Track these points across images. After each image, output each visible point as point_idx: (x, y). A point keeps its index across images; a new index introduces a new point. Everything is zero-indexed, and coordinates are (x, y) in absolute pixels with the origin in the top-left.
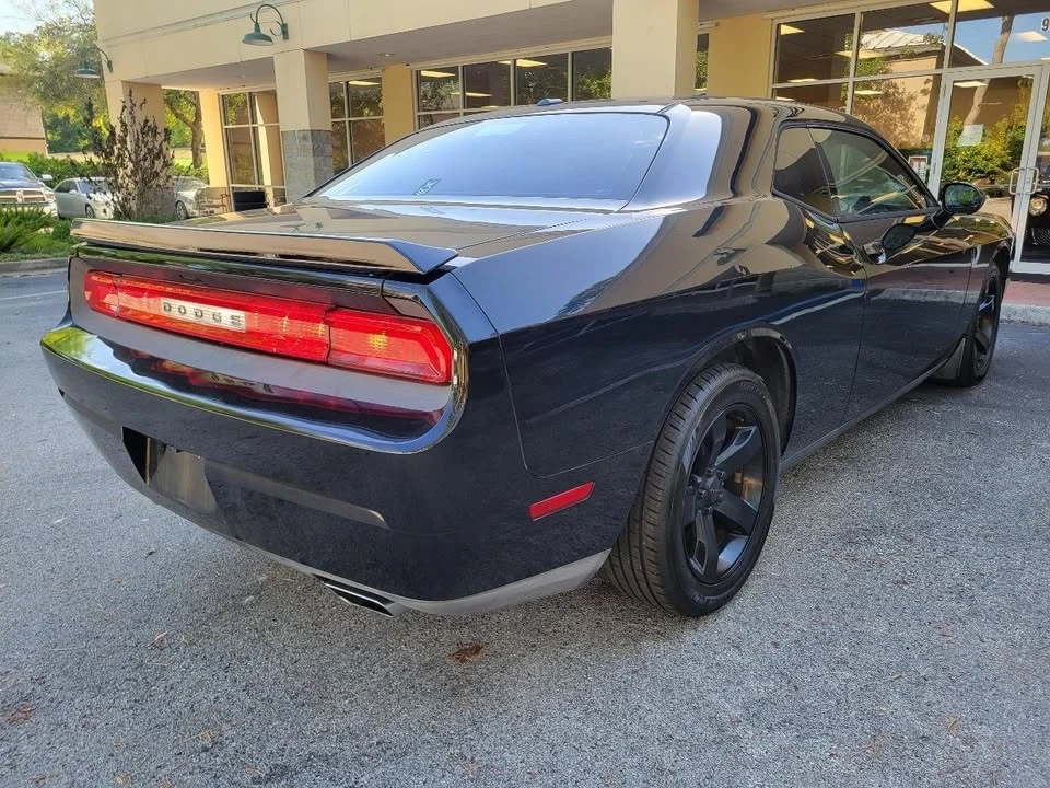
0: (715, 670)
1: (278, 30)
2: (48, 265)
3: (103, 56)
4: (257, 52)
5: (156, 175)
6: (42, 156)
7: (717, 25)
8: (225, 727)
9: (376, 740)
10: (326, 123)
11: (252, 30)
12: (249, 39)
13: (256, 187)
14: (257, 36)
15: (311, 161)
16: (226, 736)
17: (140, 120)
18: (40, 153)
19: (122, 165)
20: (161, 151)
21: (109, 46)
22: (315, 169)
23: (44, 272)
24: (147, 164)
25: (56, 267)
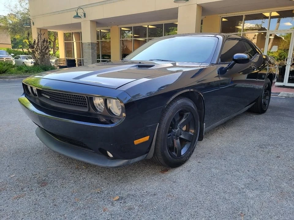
0: (234, 176)
1: (83, 15)
2: (16, 77)
3: (31, 21)
4: (77, 21)
5: (47, 54)
6: (11, 49)
7: (205, 17)
8: (102, 187)
9: (145, 191)
10: (95, 41)
11: (76, 14)
12: (75, 17)
13: (73, 58)
14: (77, 16)
15: (91, 51)
16: (103, 190)
17: (43, 38)
18: (10, 48)
19: (37, 51)
20: (48, 47)
21: (34, 18)
22: (92, 53)
23: (15, 79)
24: (44, 51)
25: (18, 78)
